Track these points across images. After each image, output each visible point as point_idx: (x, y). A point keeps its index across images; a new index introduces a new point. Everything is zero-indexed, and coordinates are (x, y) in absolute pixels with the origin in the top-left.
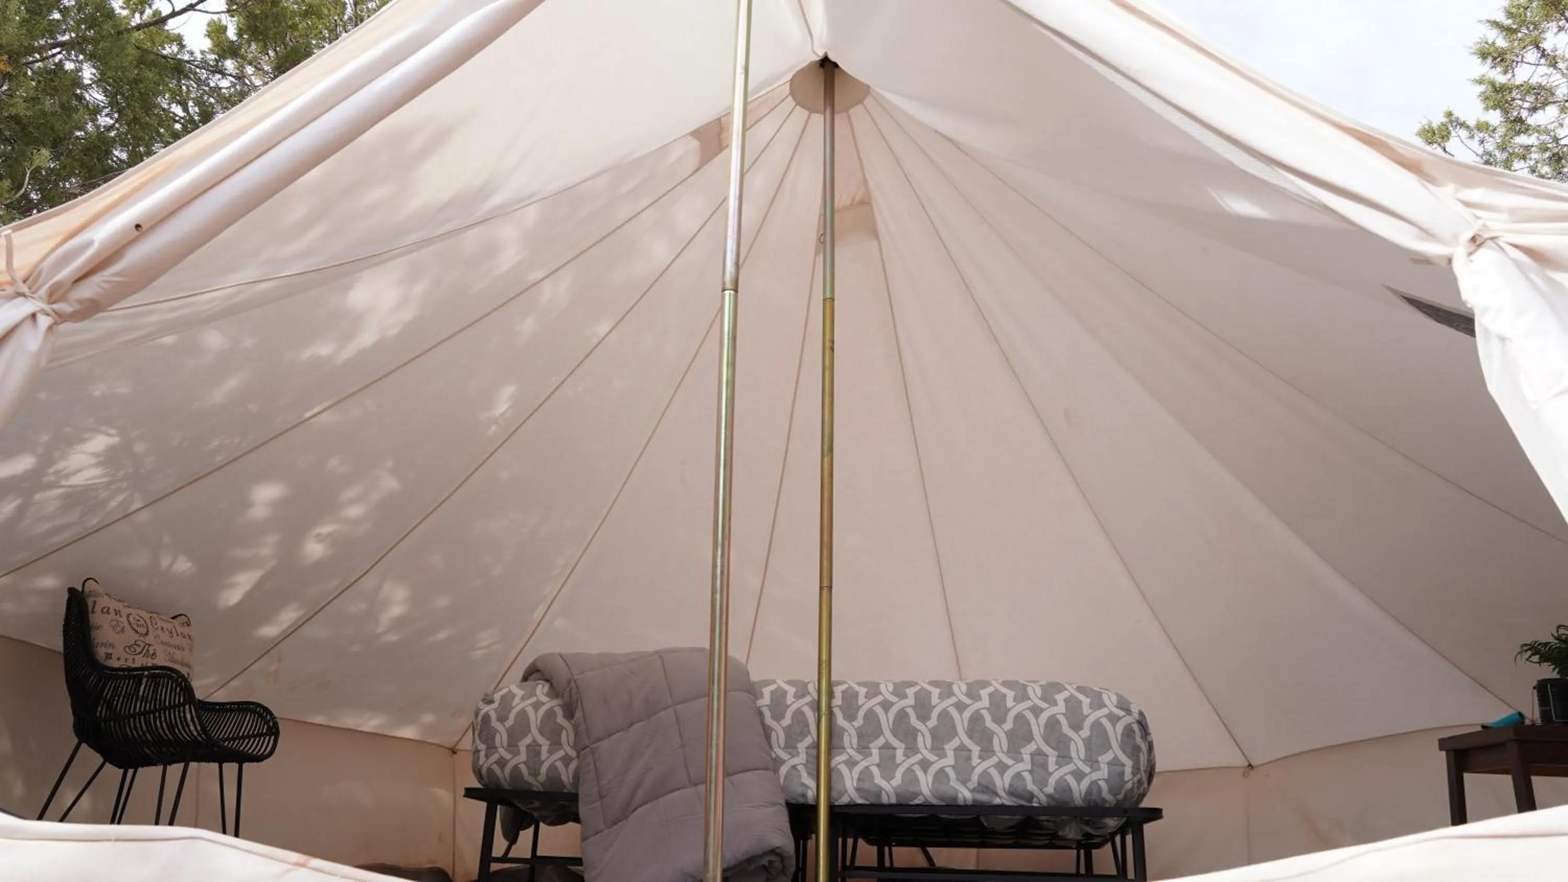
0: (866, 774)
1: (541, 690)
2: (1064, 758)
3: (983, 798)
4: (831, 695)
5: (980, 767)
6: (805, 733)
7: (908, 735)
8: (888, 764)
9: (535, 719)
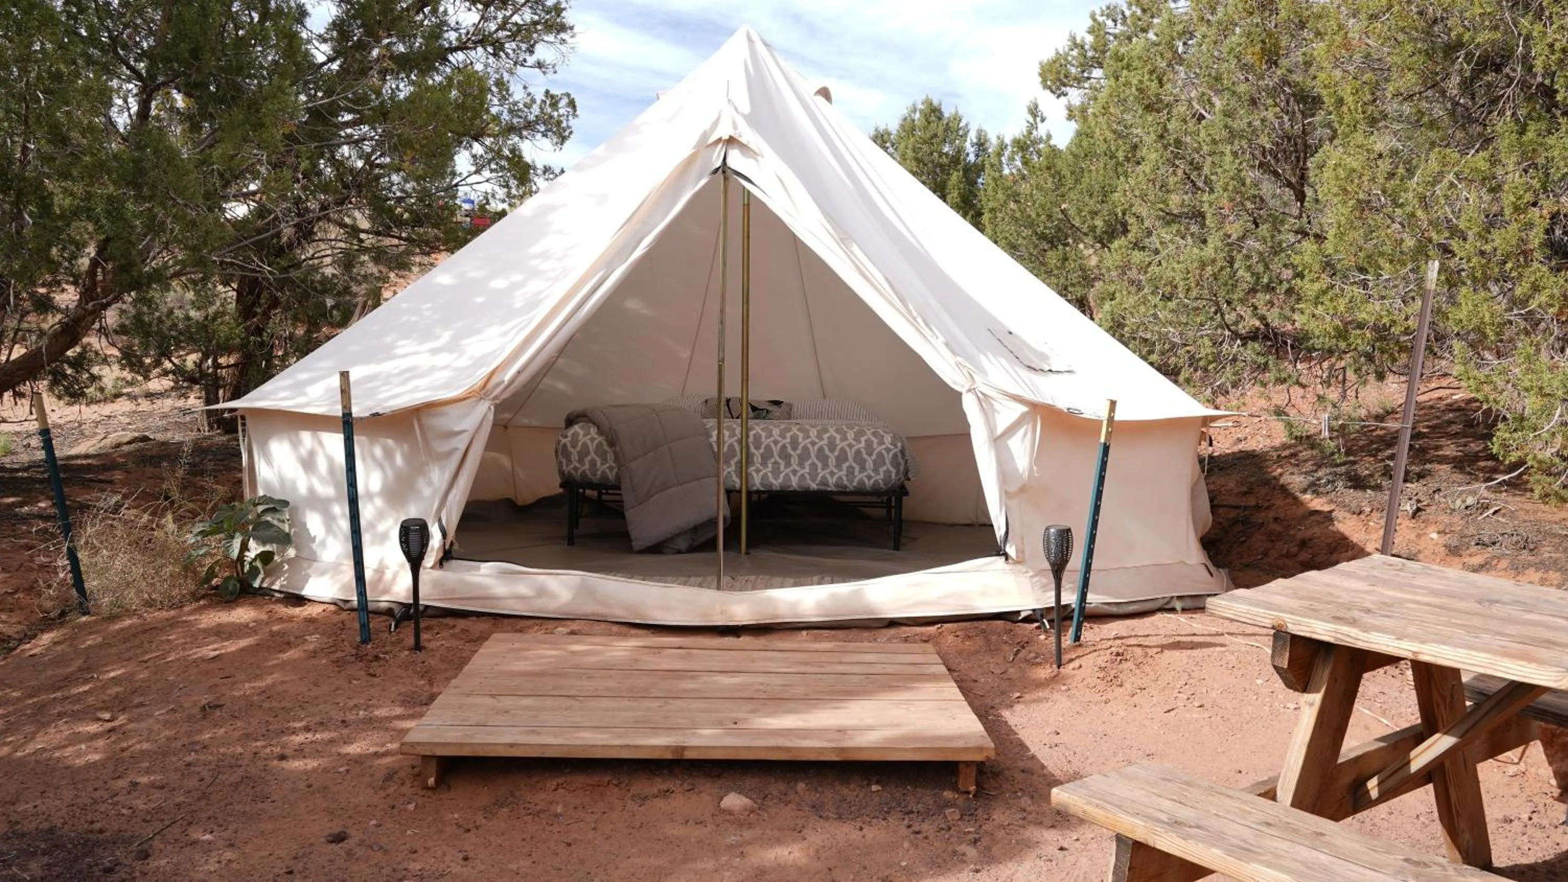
0: (765, 477)
1: (593, 430)
2: (863, 469)
3: (823, 488)
4: (748, 436)
5: (821, 473)
6: (735, 456)
7: (786, 457)
8: (776, 471)
9: (592, 447)
